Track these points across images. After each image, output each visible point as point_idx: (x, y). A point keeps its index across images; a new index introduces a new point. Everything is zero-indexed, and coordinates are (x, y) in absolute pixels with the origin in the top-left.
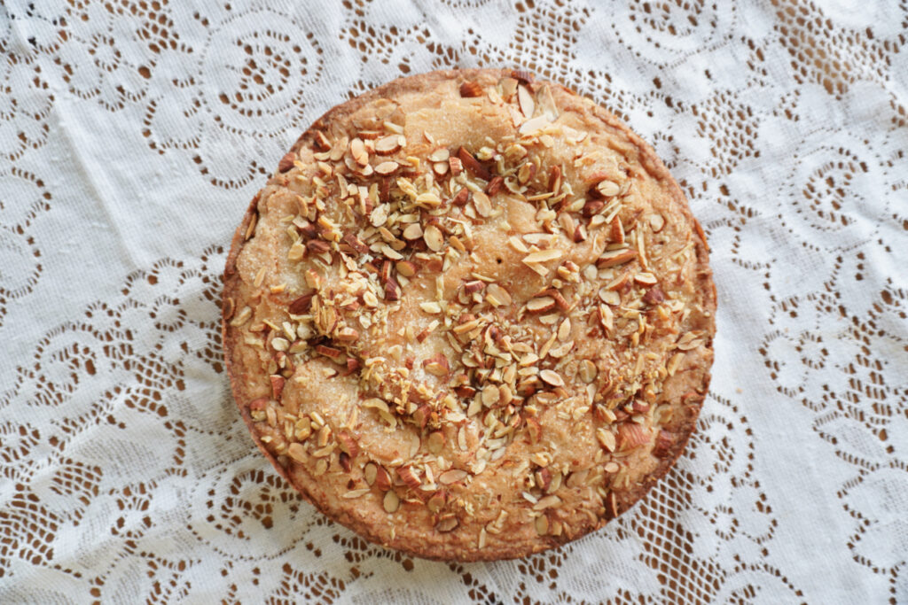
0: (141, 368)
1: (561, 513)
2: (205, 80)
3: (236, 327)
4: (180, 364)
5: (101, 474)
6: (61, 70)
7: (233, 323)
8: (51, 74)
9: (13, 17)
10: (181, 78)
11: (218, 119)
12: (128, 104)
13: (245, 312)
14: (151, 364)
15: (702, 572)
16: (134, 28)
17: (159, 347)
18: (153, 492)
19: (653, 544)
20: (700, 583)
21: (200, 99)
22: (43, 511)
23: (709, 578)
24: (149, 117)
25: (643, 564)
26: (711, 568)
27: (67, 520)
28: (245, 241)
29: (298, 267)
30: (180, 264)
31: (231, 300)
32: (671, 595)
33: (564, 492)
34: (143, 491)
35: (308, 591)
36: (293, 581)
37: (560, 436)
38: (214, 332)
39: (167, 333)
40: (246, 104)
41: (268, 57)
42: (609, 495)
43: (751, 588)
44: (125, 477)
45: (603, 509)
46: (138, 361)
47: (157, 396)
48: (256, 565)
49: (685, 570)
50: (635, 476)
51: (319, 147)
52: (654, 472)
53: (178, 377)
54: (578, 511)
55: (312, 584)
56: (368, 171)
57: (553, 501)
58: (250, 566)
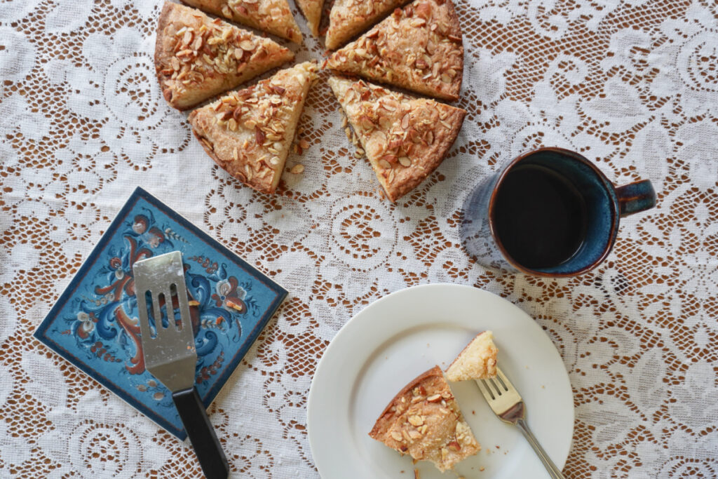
0: (255, 245)
1: (445, 66)
2: (126, 122)
3: (252, 179)
4: (265, 224)
5: (298, 299)
6: (80, 192)
7: (249, 178)
8: (79, 197)
9: (41, 198)
10: (118, 133)
11: (150, 128)
12: (116, 168)
13: (247, 168)
14: (256, 239)
15: (516, 27)
16: (80, 139)
17: (249, 229)
18: (323, 279)
19: (489, 43)
20: (521, 31)
21: (134, 130)
22: (301, 337)
23: (522, 25)
24: (129, 162)
25: (497, 55)
26: (517, 21)
27: (312, 330)
28: (213, 150)
29: (241, 129)
30: (213, 192)
31: (237, 173)
32: (520, 50)
33: (434, 58)
34: (320, 283)
35: (424, 235)
36: (415, 239)
37: (404, 44)
38: (258, 198)
39: (245, 221)
40: (150, 109)
41: (133, 83)
42: (449, 38)
43: (539, 7)
44: (306, 288)
45: (454, 44)
46: (249, 243)
47: (274, 246)
48: (395, 252)
49: (510, 35)
50: (445, 19)
51: (169, 75)
52: (449, 9)
53: (271, 230)
54: (449, 57)
55: (422, 231)
56: (195, 53)
57: (437, 66)
58: (394, 255)
